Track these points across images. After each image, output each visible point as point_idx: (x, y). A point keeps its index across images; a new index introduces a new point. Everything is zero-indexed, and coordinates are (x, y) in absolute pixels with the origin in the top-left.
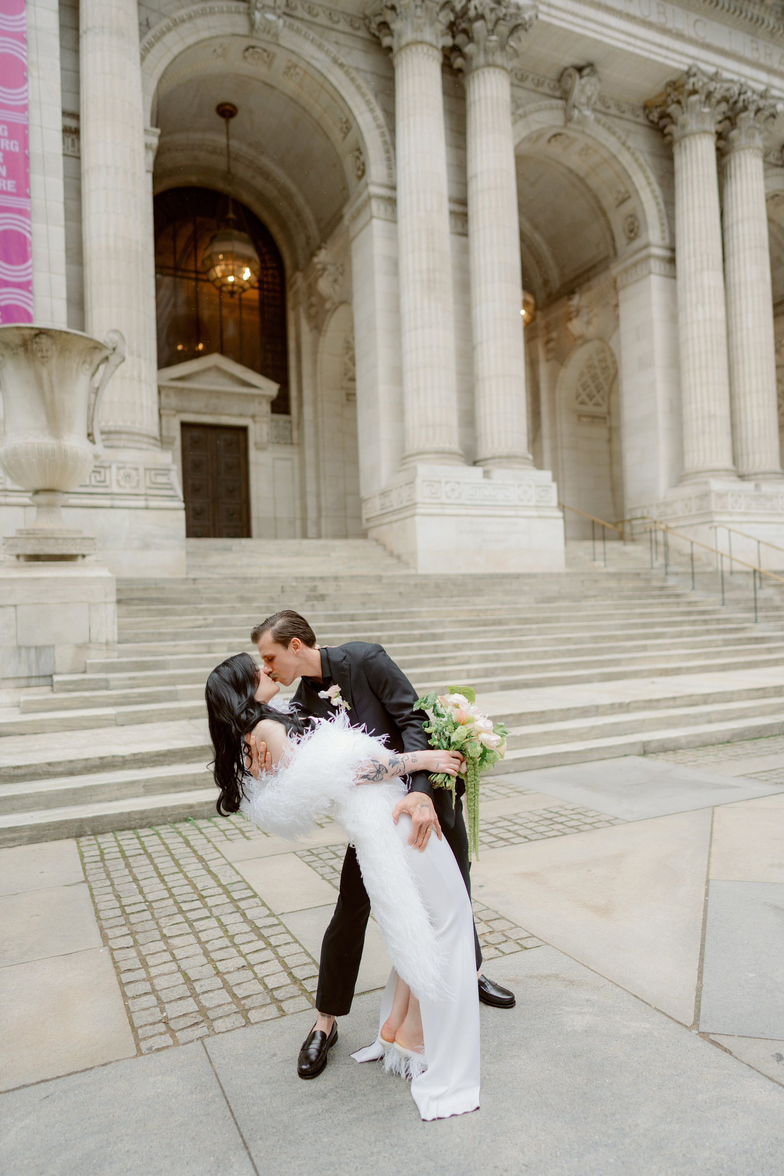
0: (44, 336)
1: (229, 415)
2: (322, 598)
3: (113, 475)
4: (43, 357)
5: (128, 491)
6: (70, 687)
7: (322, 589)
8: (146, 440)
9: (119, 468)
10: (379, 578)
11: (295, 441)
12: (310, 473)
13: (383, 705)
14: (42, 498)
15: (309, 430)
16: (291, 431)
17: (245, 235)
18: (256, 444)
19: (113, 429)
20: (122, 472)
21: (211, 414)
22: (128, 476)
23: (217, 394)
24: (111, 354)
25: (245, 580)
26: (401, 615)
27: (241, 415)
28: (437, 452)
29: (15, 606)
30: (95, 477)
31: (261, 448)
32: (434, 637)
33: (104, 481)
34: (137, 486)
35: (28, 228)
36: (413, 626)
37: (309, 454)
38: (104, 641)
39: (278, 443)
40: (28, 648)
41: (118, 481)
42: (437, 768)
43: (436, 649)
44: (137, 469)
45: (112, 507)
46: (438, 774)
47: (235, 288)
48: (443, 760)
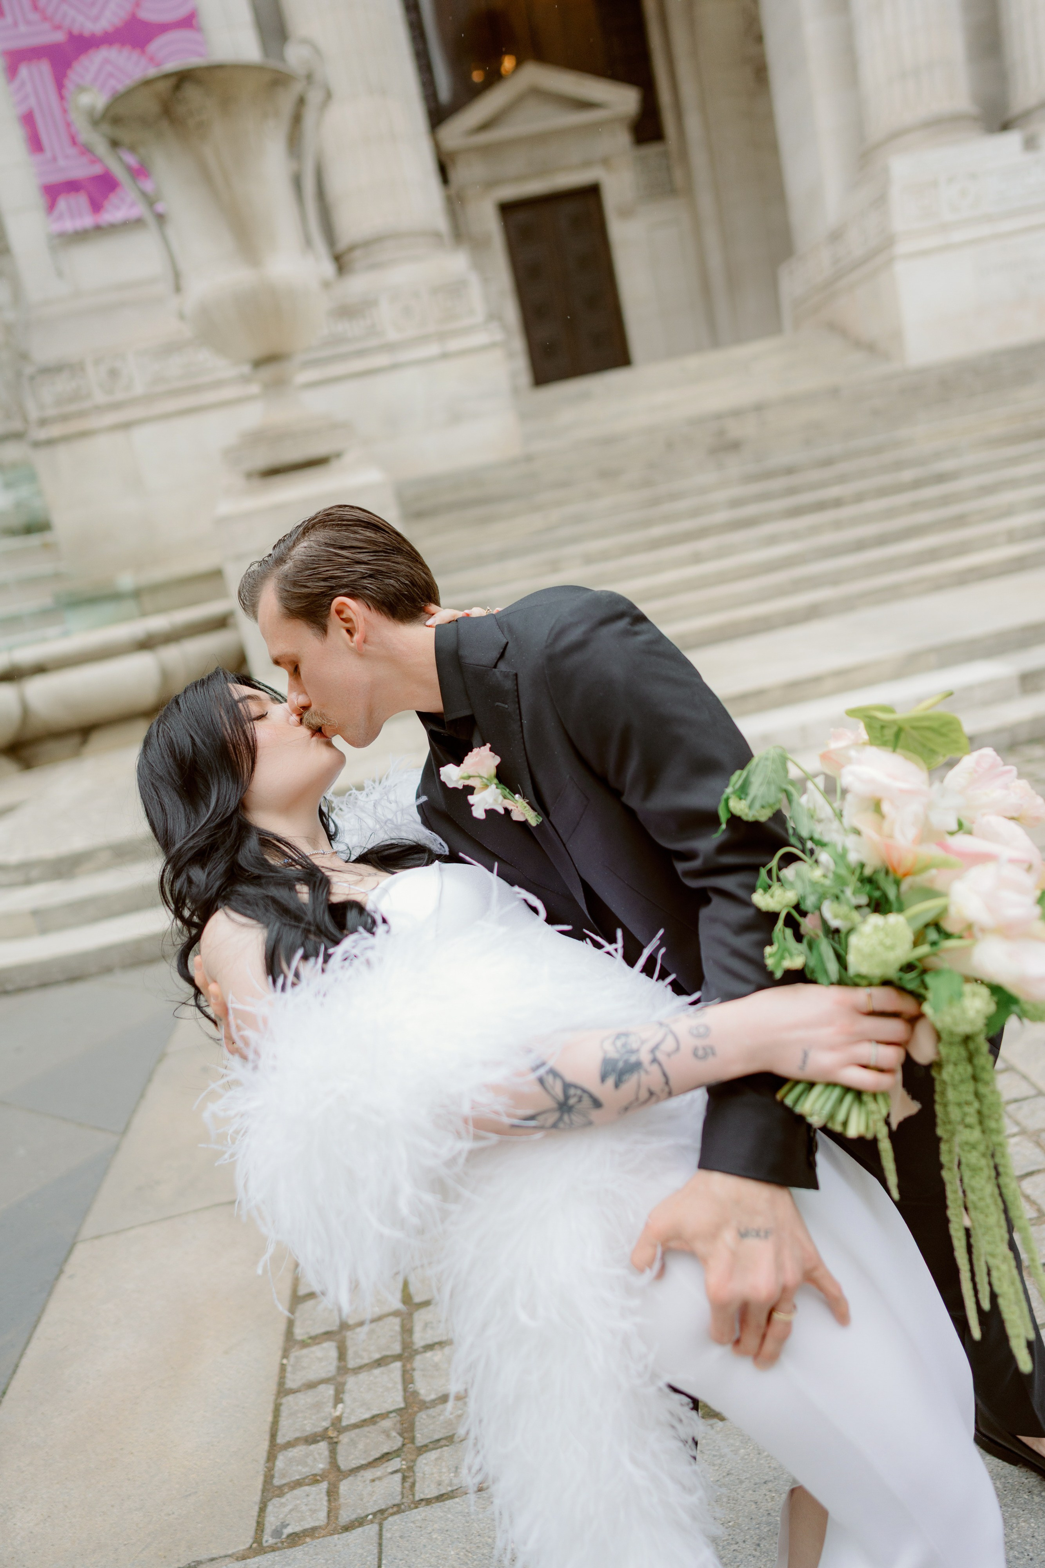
0: (189, 84)
1: (568, 171)
2: (735, 446)
3: (384, 313)
4: (198, 125)
5: (412, 333)
7: (735, 430)
8: (418, 240)
9: (392, 300)
10: (834, 392)
11: (679, 185)
12: (711, 237)
14: (267, 373)
15: (698, 158)
16: (670, 169)
18: (617, 210)
20: (397, 305)
21: (537, 177)
22: (408, 309)
23: (545, 137)
24: (307, 87)
25: (608, 441)
26: (878, 450)
27: (586, 165)
28: (925, 125)
30: (359, 323)
31: (626, 213)
32: (941, 478)
33: (373, 327)
34: (423, 324)
36: (899, 465)
37: (706, 201)
39: (652, 197)
41: (394, 321)
42: (801, 1068)
43: (945, 501)
44: (417, 295)
45: (395, 367)
46: (814, 1085)
48: (825, 1033)
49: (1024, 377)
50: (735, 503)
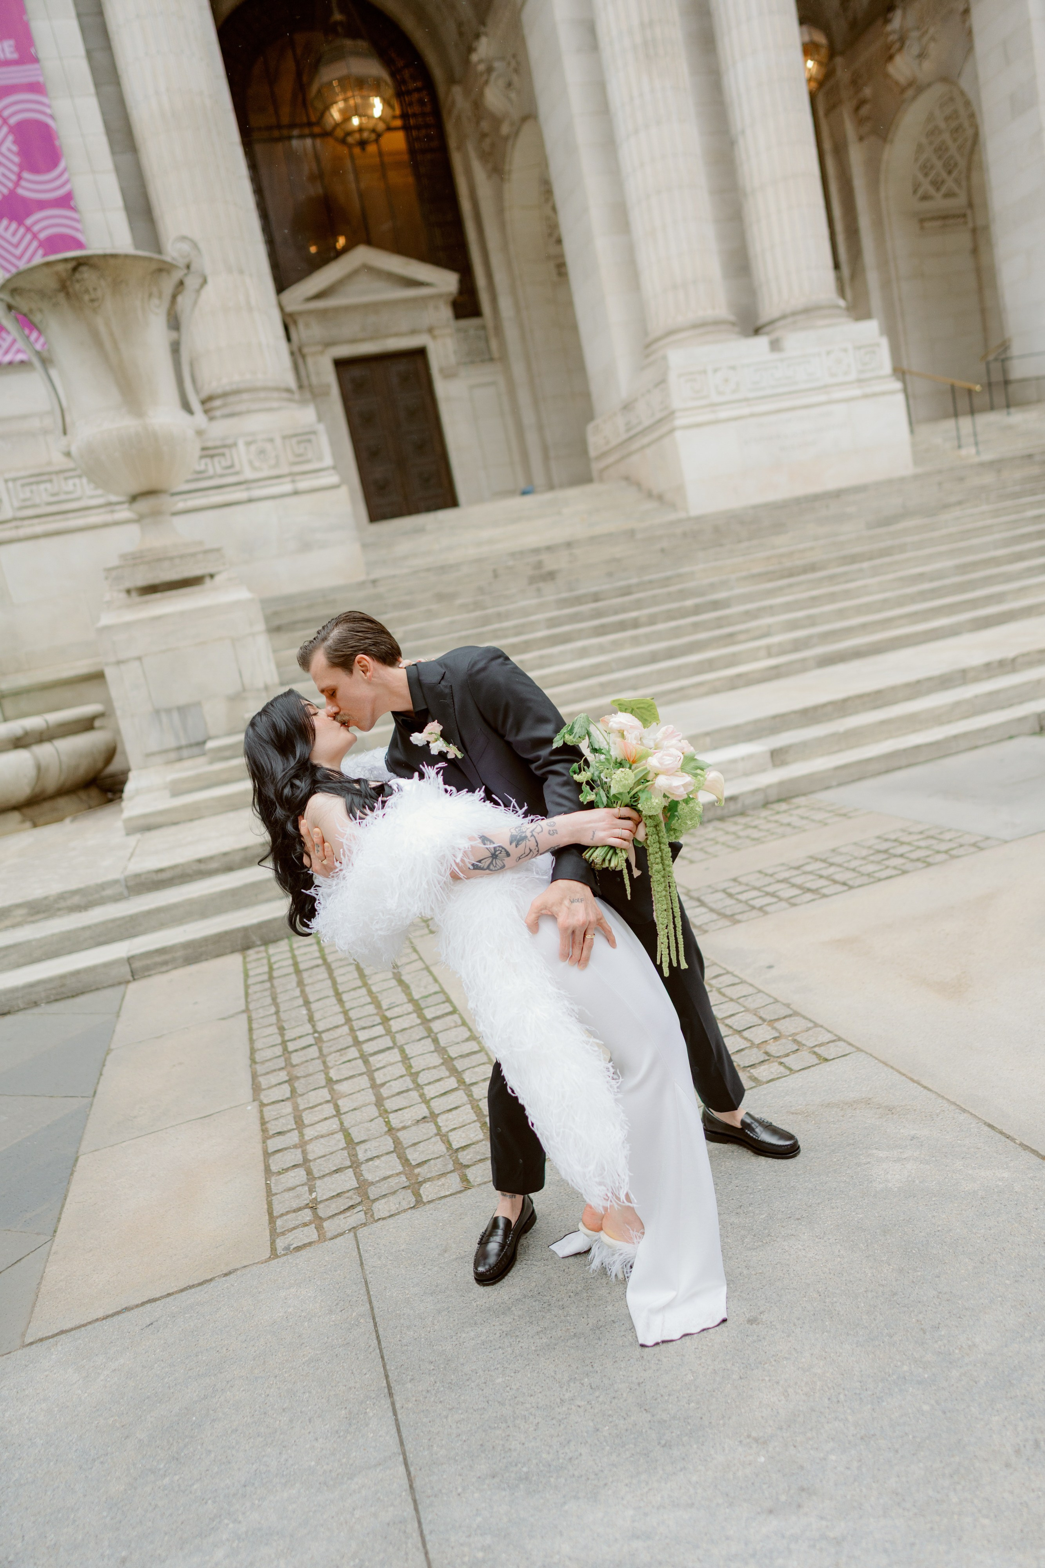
0: (84, 269)
1: (397, 335)
2: (551, 576)
3: (242, 455)
4: (92, 301)
5: (266, 473)
6: (228, 753)
7: (550, 563)
8: (275, 395)
9: (248, 444)
10: (631, 534)
11: (496, 355)
12: (524, 397)
13: (509, 744)
14: (143, 505)
15: (511, 333)
16: (487, 341)
17: (362, 44)
18: (441, 370)
19: (228, 388)
20: (253, 448)
21: (371, 338)
22: (262, 452)
23: (374, 307)
24: (186, 275)
25: (443, 569)
26: (666, 582)
27: (413, 332)
28: (694, 326)
29: (139, 659)
30: (220, 462)
31: (449, 375)
32: (716, 605)
33: (232, 466)
34: (277, 465)
35: (48, 111)
36: (683, 594)
37: (518, 369)
38: (261, 685)
39: (472, 362)
40: (168, 711)
41: (251, 463)
42: (592, 839)
43: (719, 623)
44: (271, 440)
45: (250, 500)
46: (597, 847)
47: (366, 135)
48: (602, 824)
49: (778, 528)
50: (552, 623)
